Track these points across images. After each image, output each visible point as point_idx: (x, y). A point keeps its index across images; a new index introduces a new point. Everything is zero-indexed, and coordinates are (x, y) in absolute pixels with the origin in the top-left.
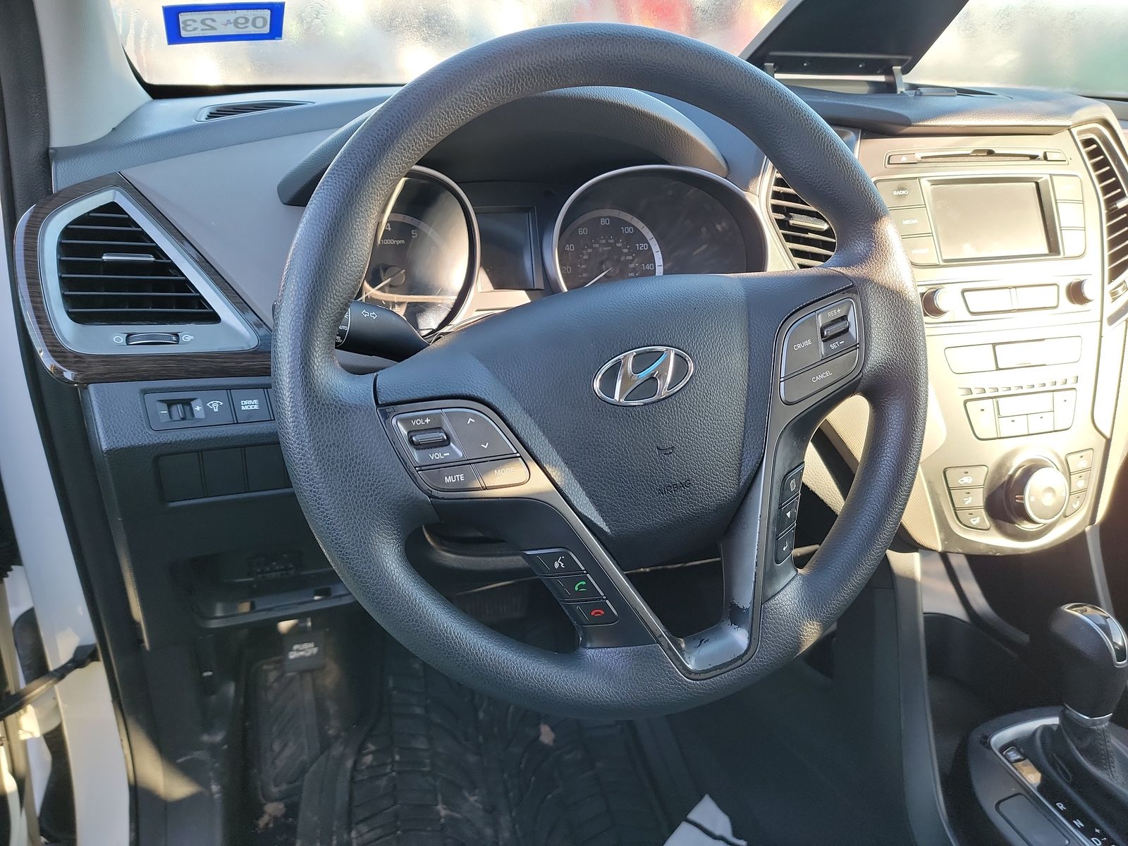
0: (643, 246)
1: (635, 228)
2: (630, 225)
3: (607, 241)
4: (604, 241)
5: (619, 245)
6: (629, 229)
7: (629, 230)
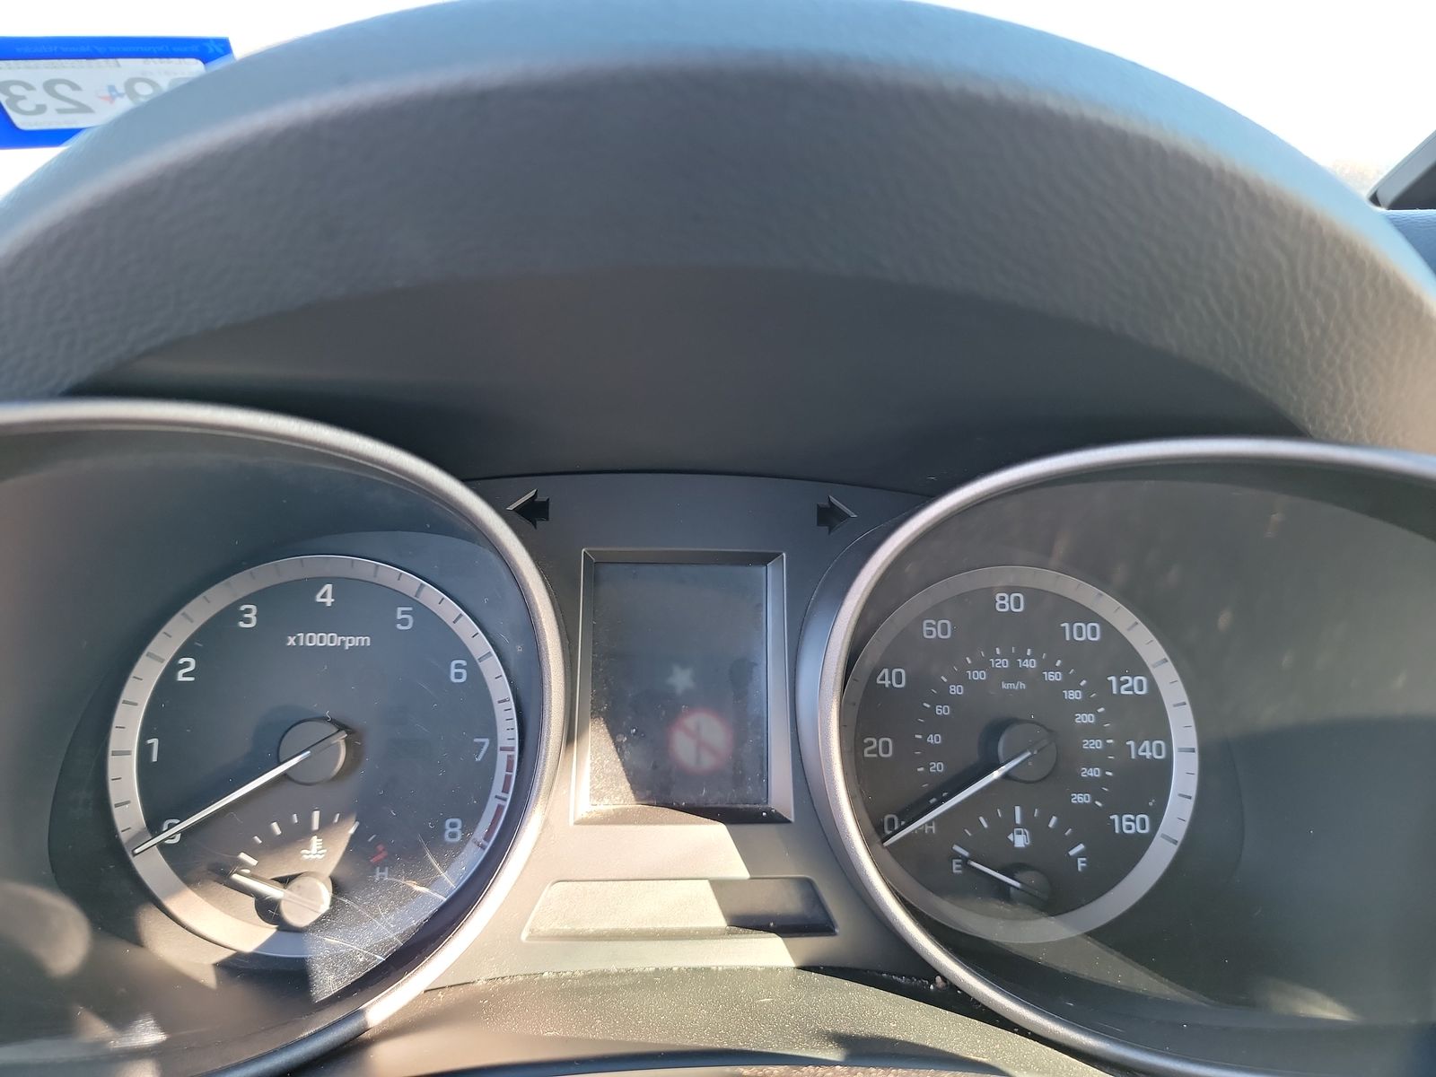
0: (1133, 685)
1: (1108, 629)
2: (1089, 615)
3: (1014, 664)
4: (1003, 663)
5: (1053, 677)
6: (1087, 629)
7: (1087, 633)
